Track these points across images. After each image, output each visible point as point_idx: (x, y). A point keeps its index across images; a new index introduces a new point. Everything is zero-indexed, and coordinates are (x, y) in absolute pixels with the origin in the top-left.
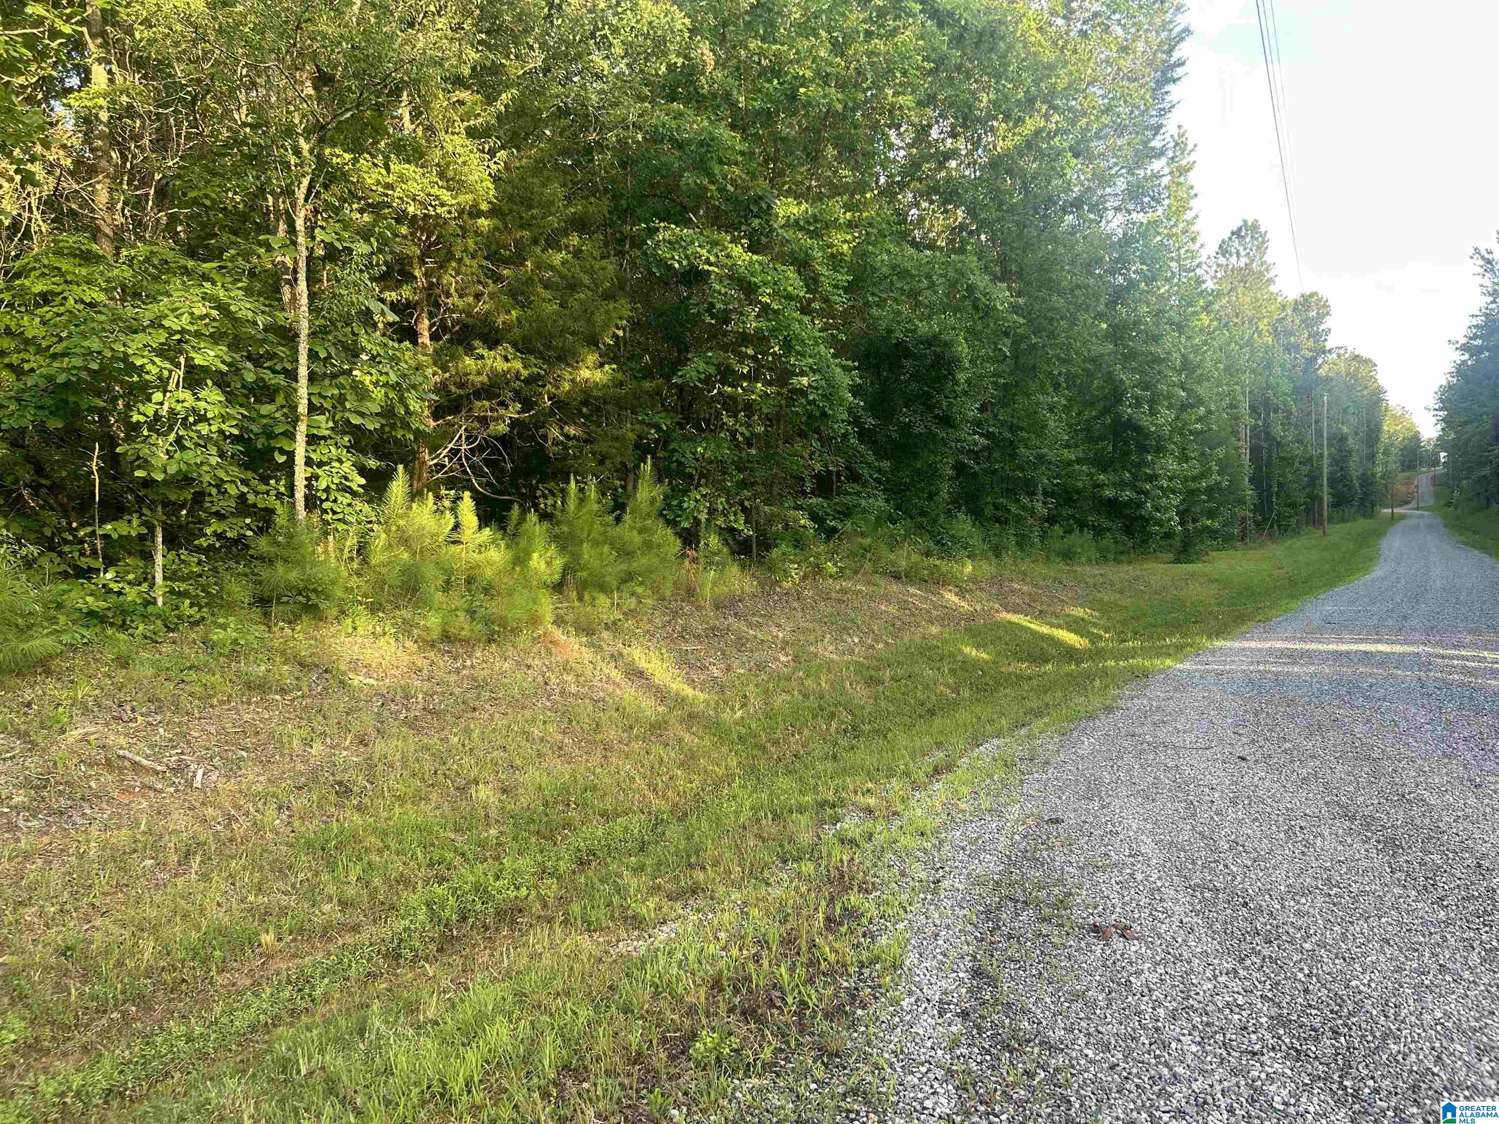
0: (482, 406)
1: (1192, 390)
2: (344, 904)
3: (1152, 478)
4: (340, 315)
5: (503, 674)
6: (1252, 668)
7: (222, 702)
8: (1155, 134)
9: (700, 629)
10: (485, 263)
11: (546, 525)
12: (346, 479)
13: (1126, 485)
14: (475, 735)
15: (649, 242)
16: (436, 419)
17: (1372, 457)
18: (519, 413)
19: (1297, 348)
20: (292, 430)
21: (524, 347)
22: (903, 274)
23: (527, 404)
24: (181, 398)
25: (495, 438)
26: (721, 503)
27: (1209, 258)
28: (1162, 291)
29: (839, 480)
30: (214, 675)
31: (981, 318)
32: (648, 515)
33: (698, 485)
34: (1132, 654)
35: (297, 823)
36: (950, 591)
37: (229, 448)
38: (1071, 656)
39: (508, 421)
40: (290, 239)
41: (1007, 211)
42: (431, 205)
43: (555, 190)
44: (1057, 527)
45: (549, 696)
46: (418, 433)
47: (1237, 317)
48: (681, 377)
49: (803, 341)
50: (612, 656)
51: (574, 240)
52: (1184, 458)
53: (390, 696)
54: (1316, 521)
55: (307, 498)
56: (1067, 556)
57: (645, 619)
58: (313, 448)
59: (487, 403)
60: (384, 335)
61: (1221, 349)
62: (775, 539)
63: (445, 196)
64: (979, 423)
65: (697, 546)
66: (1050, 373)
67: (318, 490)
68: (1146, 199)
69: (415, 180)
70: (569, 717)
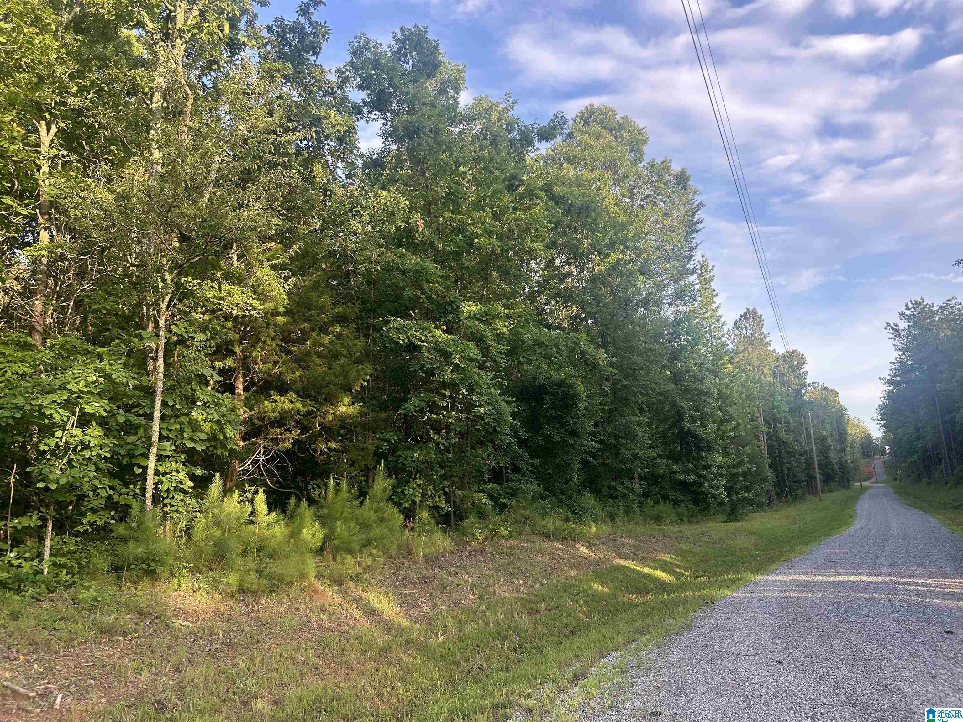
0: (275, 432)
1: (726, 411)
3: (707, 467)
4: (183, 378)
5: (279, 615)
6: (781, 594)
7: (80, 644)
8: (688, 262)
9: (415, 577)
10: (280, 343)
11: (313, 509)
12: (181, 483)
13: (691, 472)
14: (257, 661)
15: (384, 329)
16: (244, 441)
17: (843, 450)
18: (298, 435)
19: (788, 384)
20: (147, 452)
21: (303, 394)
22: (542, 345)
23: (304, 429)
24: (74, 434)
25: (282, 452)
26: (430, 490)
27: (729, 330)
28: (702, 351)
29: (507, 473)
30: (77, 624)
31: (591, 370)
32: (381, 500)
33: (415, 478)
34: (703, 586)
36: (583, 545)
37: (103, 465)
38: (664, 589)
39: (291, 441)
40: (155, 332)
41: (603, 307)
42: (247, 309)
43: (326, 299)
44: (649, 500)
45: (310, 630)
46: (232, 452)
47: (750, 365)
48: (404, 409)
49: (481, 386)
50: (355, 600)
51: (338, 328)
52: (726, 453)
53: (200, 634)
54: (813, 491)
55: (153, 496)
56: (658, 519)
57: (378, 572)
58: (160, 463)
59: (278, 430)
60: (213, 389)
61: (742, 385)
62: (466, 513)
63: (257, 304)
64: (593, 434)
65: (414, 519)
66: (637, 402)
67: (161, 491)
68: (687, 298)
69: (238, 295)
70: (323, 646)
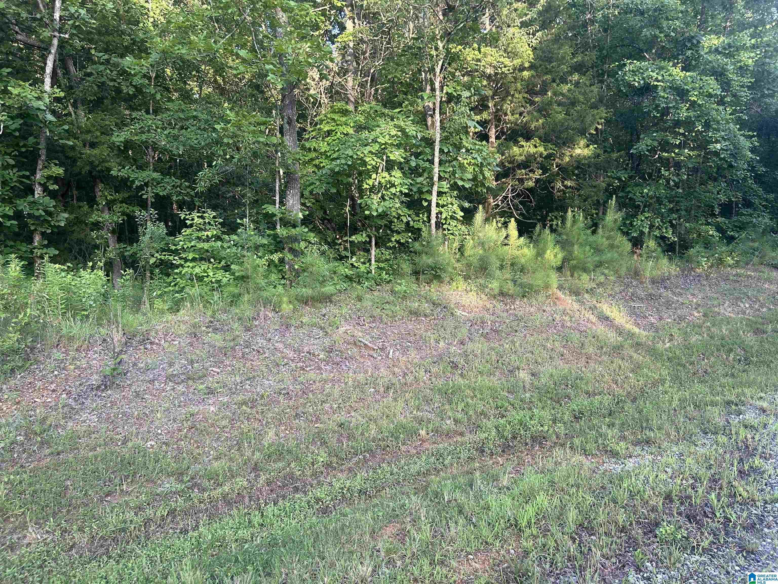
0: (521, 173)
2: (456, 421)
4: (454, 130)
5: (531, 314)
7: (399, 319)
9: (643, 294)
10: (526, 95)
11: (554, 235)
12: (455, 213)
14: (517, 344)
15: (620, 73)
16: (496, 181)
18: (540, 175)
20: (430, 189)
21: (545, 140)
23: (545, 170)
24: (384, 176)
25: (527, 189)
26: (657, 222)
29: (737, 207)
30: (396, 306)
32: (612, 229)
33: (644, 212)
35: (434, 379)
37: (404, 199)
39: (534, 180)
40: (432, 93)
42: (499, 67)
43: (566, 50)
45: (556, 327)
46: (489, 189)
48: (636, 149)
49: (718, 122)
50: (590, 308)
51: (576, 77)
53: (474, 322)
55: (436, 223)
57: (609, 288)
58: (440, 198)
59: (523, 171)
60: (473, 138)
62: (692, 243)
63: (507, 61)
65: (642, 247)
67: (441, 219)
69: (492, 55)
70: (566, 339)
